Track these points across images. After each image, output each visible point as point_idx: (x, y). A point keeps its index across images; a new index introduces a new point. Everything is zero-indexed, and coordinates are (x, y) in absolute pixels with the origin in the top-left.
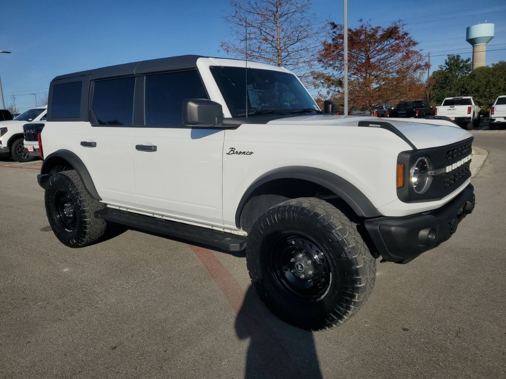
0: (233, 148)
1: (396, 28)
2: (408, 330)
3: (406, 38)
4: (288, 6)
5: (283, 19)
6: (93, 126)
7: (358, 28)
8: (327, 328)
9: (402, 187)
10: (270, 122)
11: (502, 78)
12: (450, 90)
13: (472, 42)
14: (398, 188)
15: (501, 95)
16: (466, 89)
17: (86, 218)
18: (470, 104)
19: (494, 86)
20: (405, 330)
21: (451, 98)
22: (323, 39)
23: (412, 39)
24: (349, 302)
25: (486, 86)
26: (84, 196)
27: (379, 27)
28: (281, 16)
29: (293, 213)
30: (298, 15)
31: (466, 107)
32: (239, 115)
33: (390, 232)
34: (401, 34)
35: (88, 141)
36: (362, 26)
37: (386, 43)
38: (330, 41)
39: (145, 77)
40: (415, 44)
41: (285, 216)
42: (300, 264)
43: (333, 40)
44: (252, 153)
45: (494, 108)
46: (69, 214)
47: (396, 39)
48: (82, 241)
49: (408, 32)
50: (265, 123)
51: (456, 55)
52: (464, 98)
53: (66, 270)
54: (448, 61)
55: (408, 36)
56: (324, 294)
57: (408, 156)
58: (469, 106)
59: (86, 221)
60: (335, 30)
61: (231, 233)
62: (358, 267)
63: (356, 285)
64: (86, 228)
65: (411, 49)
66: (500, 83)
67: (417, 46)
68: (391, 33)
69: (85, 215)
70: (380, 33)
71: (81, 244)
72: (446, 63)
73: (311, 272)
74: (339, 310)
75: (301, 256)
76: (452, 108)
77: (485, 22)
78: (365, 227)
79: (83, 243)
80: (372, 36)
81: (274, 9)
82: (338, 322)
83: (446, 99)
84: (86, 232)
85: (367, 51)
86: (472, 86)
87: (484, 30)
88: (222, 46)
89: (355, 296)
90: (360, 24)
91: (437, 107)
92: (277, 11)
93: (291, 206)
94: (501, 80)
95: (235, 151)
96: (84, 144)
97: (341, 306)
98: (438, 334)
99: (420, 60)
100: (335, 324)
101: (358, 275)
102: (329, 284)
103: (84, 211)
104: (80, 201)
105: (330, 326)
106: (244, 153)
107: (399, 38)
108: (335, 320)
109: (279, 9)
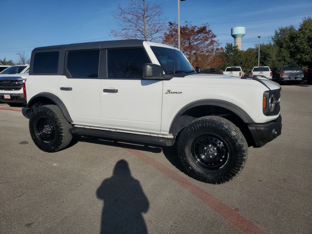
0: (169, 90)
1: (205, 27)
2: (261, 181)
3: (210, 33)
4: (151, 11)
5: (148, 18)
6: (67, 78)
7: (185, 26)
8: (226, 182)
9: (265, 108)
10: (186, 77)
11: (253, 57)
12: (228, 62)
13: (234, 36)
14: (263, 109)
15: (255, 66)
16: (236, 62)
17: (62, 134)
18: (240, 71)
19: (250, 61)
20: (260, 181)
21: (230, 67)
22: (165, 31)
23: (213, 33)
24: (239, 167)
25: (246, 61)
26: (61, 120)
27: (196, 26)
28: (147, 17)
29: (209, 123)
30: (156, 17)
31: (238, 73)
32: (168, 73)
33: (261, 130)
34: (208, 30)
35: (65, 87)
36: (187, 25)
37: (199, 35)
38: (168, 33)
39: (107, 50)
40: (215, 37)
41: (204, 125)
42: (210, 150)
43: (170, 32)
44: (181, 93)
45: (252, 73)
46: (48, 132)
47: (205, 33)
48: (58, 148)
49: (211, 30)
50: (184, 77)
51: (230, 44)
52: (237, 67)
53: (55, 164)
54: (226, 46)
55: (212, 32)
56: (224, 164)
57: (268, 94)
58: (240, 72)
59: (62, 135)
60: (171, 26)
61: (163, 137)
62: (244, 148)
63: (243, 158)
64: (62, 139)
65: (213, 39)
66: (253, 60)
67: (216, 38)
68: (203, 30)
69: (62, 132)
70: (196, 29)
71: (57, 149)
72: (226, 48)
73: (216, 154)
74: (234, 171)
75: (210, 146)
76: (231, 73)
77: (240, 26)
78: (248, 128)
79: (58, 149)
80: (193, 31)
81: (143, 13)
82: (232, 178)
83: (228, 67)
84: (62, 142)
85: (189, 39)
86: (239, 61)
87: (240, 30)
88: (112, 32)
89: (243, 163)
90: (186, 24)
91: (223, 72)
92: (144, 14)
93: (206, 120)
94: (253, 58)
95: (171, 92)
96: (62, 89)
97: (235, 169)
98: (276, 182)
99: (218, 46)
100: (231, 179)
101: (244, 153)
102: (227, 159)
103: (61, 129)
104: (59, 123)
105: (228, 180)
106: (176, 93)
107: (207, 33)
108: (231, 177)
109: (146, 13)
